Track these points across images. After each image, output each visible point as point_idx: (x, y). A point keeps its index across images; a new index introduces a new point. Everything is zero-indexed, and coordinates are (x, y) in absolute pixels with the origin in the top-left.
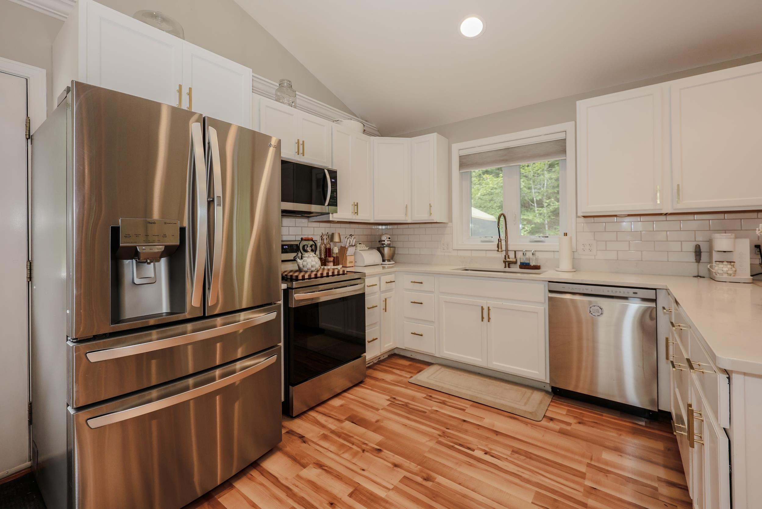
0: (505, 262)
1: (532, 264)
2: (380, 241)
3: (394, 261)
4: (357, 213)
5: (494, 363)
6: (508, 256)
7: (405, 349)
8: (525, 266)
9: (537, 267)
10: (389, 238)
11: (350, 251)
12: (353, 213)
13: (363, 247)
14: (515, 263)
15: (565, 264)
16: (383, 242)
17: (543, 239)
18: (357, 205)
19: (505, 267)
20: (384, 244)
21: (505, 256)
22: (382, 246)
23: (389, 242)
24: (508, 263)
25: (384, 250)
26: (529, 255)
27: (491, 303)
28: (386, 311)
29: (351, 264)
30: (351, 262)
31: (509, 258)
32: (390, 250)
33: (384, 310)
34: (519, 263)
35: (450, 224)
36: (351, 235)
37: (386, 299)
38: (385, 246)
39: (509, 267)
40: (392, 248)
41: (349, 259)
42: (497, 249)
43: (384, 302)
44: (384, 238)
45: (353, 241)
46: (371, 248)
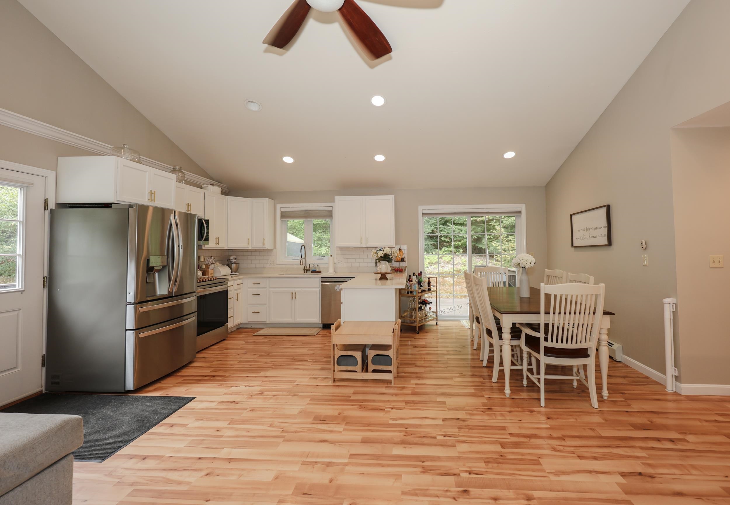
0: (304, 270)
1: (317, 270)
2: (229, 260)
3: (238, 272)
4: (218, 244)
5: (298, 319)
6: (306, 267)
7: (248, 323)
8: (314, 271)
9: (319, 272)
10: (236, 258)
11: (212, 267)
12: (216, 244)
13: (218, 264)
14: (310, 270)
15: (331, 270)
16: (232, 261)
17: (323, 258)
18: (218, 239)
19: (305, 273)
20: (232, 262)
21: (305, 267)
22: (230, 263)
23: (235, 261)
24: (306, 271)
25: (232, 265)
26: (316, 266)
27: (296, 290)
28: (237, 301)
29: (211, 275)
30: (212, 274)
31: (306, 268)
32: (236, 265)
33: (237, 300)
34: (311, 270)
35: (275, 250)
36: (211, 257)
37: (238, 294)
38: (232, 263)
39: (306, 273)
40: (237, 264)
41: (210, 272)
42: (300, 263)
43: (237, 296)
44: (231, 258)
45: (212, 260)
46: (223, 265)
